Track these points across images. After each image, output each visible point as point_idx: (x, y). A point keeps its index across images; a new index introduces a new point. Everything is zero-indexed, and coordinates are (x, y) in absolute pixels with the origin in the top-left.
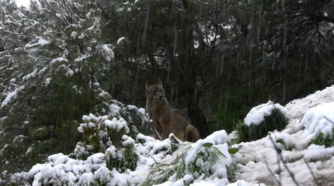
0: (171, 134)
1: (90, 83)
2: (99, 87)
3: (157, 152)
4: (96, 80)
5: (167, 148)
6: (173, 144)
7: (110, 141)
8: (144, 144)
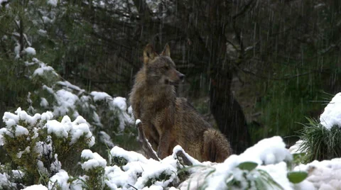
0: (178, 148)
1: (18, 48)
2: (34, 56)
3: (149, 183)
4: (28, 42)
5: (169, 174)
6: (181, 166)
7: (57, 161)
8: (124, 167)
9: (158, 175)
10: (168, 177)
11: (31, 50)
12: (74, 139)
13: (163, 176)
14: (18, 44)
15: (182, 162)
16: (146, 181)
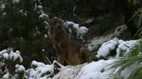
0: (55, 61)
2: (41, 9)
3: (43, 76)
4: (40, 3)
5: (50, 72)
6: (56, 69)
7: (6, 70)
8: (36, 69)
9: (46, 72)
10: (50, 73)
11: (40, 7)
12: (14, 60)
13: (48, 73)
14: (36, 4)
15: (56, 67)
16: (42, 75)
